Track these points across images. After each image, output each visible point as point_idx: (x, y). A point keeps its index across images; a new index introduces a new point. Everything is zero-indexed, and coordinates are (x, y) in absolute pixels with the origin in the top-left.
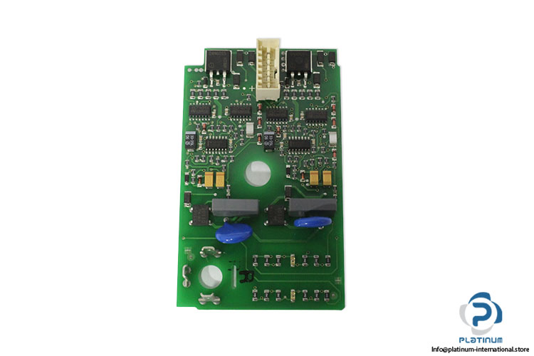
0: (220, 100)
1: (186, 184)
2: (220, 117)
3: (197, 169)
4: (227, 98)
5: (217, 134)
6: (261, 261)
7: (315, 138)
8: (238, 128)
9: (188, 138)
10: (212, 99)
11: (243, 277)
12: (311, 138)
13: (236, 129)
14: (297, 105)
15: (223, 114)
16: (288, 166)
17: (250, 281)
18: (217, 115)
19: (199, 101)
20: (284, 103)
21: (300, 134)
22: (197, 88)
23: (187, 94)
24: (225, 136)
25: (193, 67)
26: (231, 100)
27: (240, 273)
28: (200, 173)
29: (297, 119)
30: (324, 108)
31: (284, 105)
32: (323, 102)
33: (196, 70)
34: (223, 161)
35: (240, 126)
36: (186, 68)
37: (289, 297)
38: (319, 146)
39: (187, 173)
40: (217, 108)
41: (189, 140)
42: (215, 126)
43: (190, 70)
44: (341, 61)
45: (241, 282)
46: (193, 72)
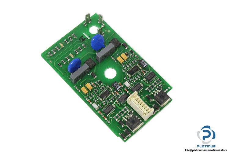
0: (148, 86)
1: (130, 50)
2: (142, 81)
3: (131, 57)
4: (146, 90)
5: (137, 74)
6: (82, 47)
7: (102, 102)
8: (132, 82)
9: (145, 63)
10: (150, 84)
11: (83, 38)
12: (103, 101)
13: (132, 81)
14: (120, 108)
15: (142, 82)
16: (102, 84)
17: (80, 39)
18: (144, 81)
19: (154, 80)
20: (125, 105)
21: (108, 98)
22: (160, 84)
23: (161, 79)
24: (134, 76)
25: (169, 90)
26: (144, 90)
27: (85, 38)
28: (129, 57)
29: (114, 103)
30: (109, 115)
31: (124, 104)
32: (111, 117)
33: (167, 90)
34: (126, 67)
35: (132, 84)
36: (171, 88)
37: (63, 44)
38: (98, 100)
39: (133, 53)
40: (146, 83)
41: (143, 63)
42: (140, 76)
43: (169, 88)
44: (119, 139)
45: (82, 36)
46: (167, 88)
